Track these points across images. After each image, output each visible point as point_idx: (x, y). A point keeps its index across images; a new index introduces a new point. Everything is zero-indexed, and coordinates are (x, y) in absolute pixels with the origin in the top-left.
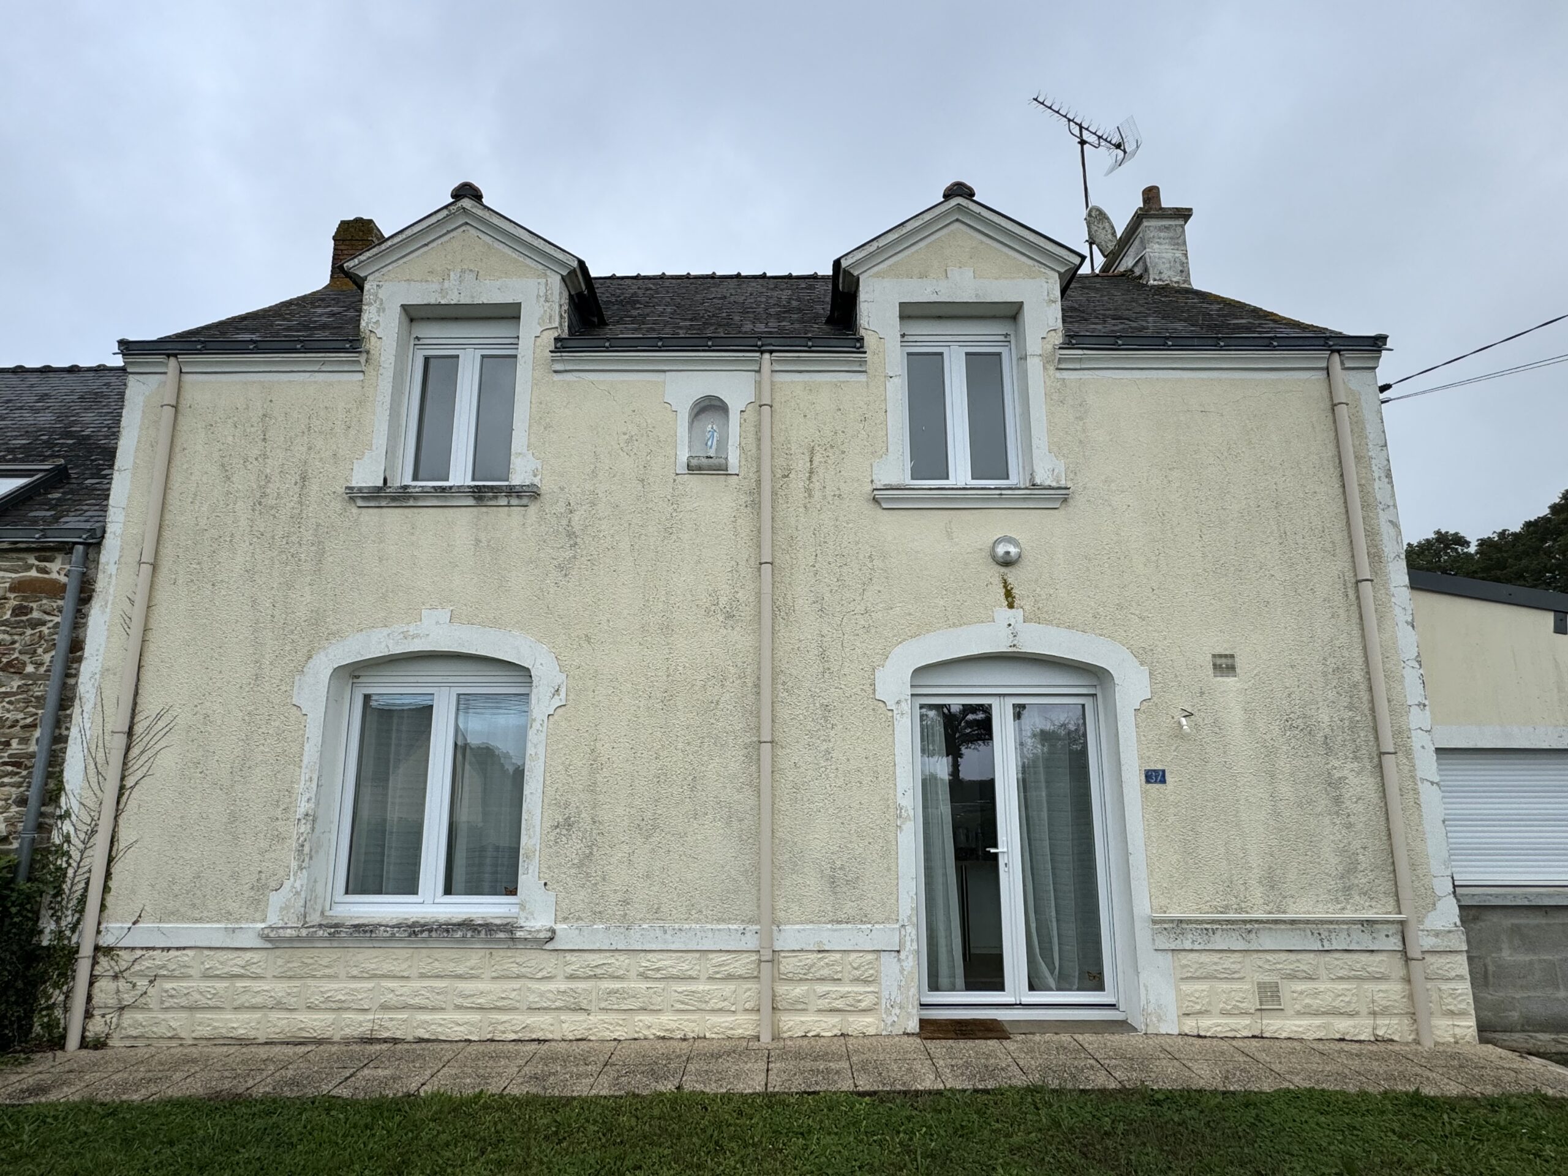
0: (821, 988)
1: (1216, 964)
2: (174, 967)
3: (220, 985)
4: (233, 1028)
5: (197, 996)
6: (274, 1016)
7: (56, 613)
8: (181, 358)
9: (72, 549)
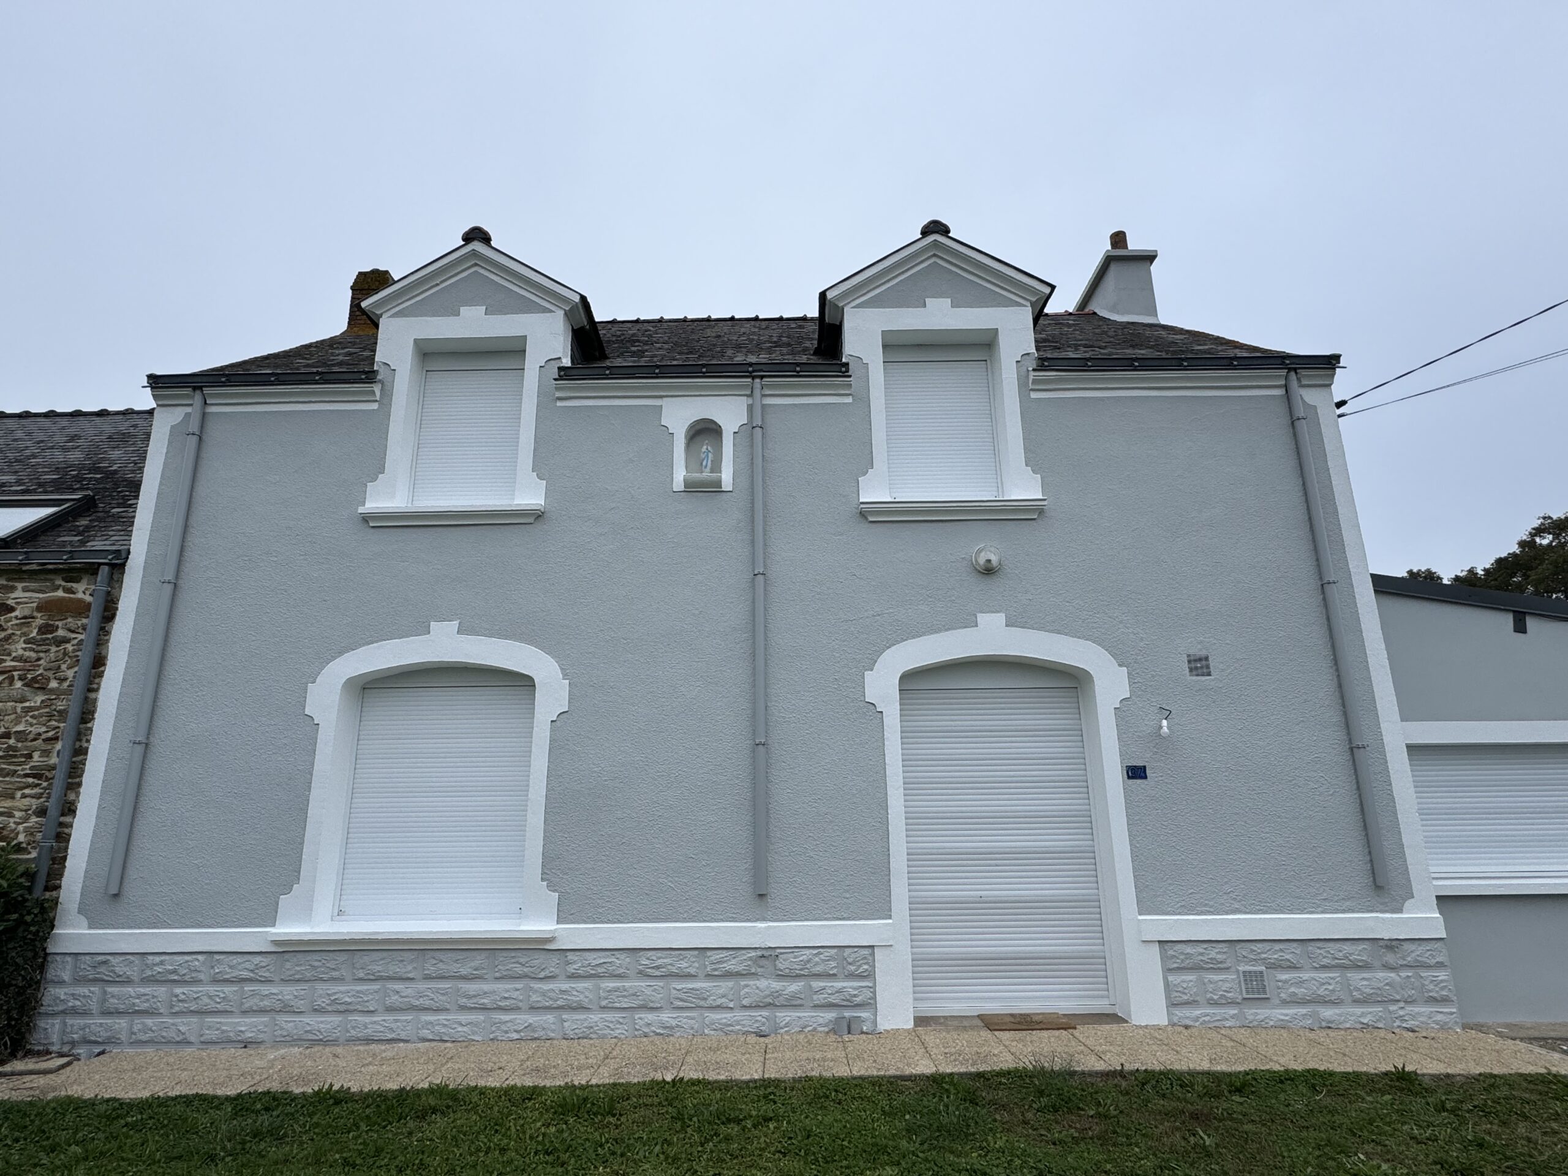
0: (817, 984)
1: (1202, 954)
2: (185, 971)
3: (228, 989)
4: (241, 1031)
5: (206, 1000)
6: (282, 1019)
7: (80, 630)
8: (206, 391)
9: (98, 569)
